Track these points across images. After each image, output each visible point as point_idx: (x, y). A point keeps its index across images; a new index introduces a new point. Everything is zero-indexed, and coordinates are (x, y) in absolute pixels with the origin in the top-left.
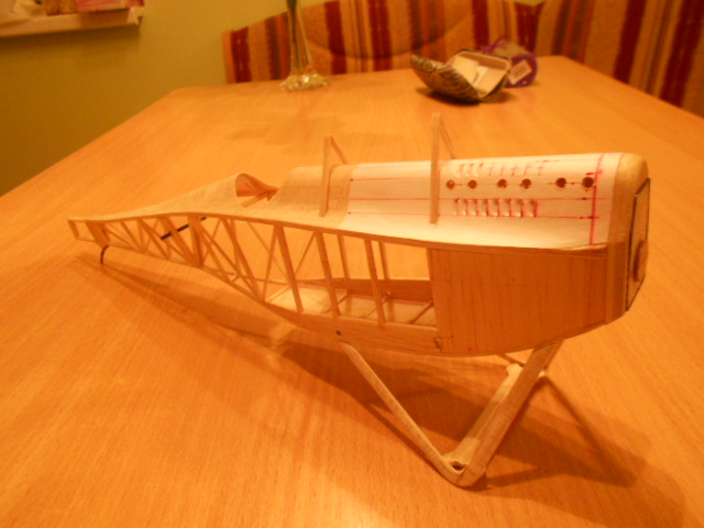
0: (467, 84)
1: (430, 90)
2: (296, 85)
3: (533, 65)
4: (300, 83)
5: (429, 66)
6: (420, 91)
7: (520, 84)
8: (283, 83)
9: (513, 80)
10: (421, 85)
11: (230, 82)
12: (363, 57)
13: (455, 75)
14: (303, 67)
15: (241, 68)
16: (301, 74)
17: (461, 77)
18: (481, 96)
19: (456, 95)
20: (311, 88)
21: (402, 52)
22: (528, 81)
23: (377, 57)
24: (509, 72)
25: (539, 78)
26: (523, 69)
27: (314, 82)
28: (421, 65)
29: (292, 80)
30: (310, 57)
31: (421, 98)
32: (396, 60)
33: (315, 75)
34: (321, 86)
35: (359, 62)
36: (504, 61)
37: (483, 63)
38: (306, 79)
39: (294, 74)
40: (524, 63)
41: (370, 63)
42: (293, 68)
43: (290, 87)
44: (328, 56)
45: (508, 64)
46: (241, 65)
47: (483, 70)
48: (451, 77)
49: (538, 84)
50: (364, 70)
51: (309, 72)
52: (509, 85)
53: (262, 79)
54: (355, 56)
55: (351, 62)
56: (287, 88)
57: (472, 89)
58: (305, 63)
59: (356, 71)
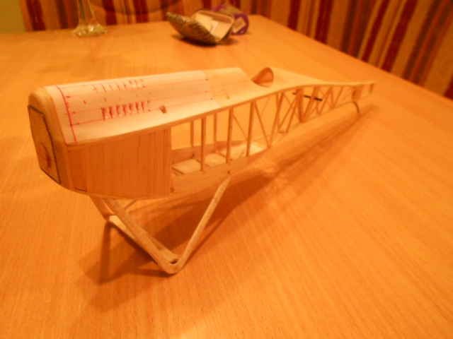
0: (208, 33)
1: (182, 37)
2: (85, 32)
3: (246, 21)
4: (87, 31)
5: (181, 20)
6: (175, 37)
7: (239, 33)
8: (74, 31)
9: (235, 31)
10: (175, 32)
11: (28, 30)
12: (128, 13)
13: (200, 26)
14: (88, 19)
15: (37, 20)
16: (87, 24)
17: (204, 28)
18: (217, 41)
19: (200, 39)
20: (96, 35)
21: (154, 10)
22: (244, 31)
23: (138, 13)
24: (233, 25)
25: (250, 29)
26: (240, 24)
27: (98, 31)
28: (175, 19)
29: (80, 29)
30: (92, 12)
31: (176, 42)
32: (151, 15)
33: (99, 25)
34: (103, 33)
35: (126, 17)
36: (229, 18)
37: (215, 18)
38: (91, 29)
39: (81, 24)
40: (240, 19)
41: (133, 17)
42: (80, 20)
43: (80, 34)
44: (103, 12)
45: (233, 20)
46: (36, 18)
47: (215, 23)
48: (196, 27)
49: (249, 33)
50: (129, 22)
51: (93, 23)
52: (233, 34)
53: (54, 28)
54: (122, 12)
55: (119, 16)
56: (77, 35)
57: (211, 36)
58: (90, 16)
59: (124, 23)
